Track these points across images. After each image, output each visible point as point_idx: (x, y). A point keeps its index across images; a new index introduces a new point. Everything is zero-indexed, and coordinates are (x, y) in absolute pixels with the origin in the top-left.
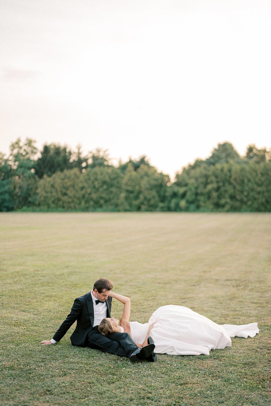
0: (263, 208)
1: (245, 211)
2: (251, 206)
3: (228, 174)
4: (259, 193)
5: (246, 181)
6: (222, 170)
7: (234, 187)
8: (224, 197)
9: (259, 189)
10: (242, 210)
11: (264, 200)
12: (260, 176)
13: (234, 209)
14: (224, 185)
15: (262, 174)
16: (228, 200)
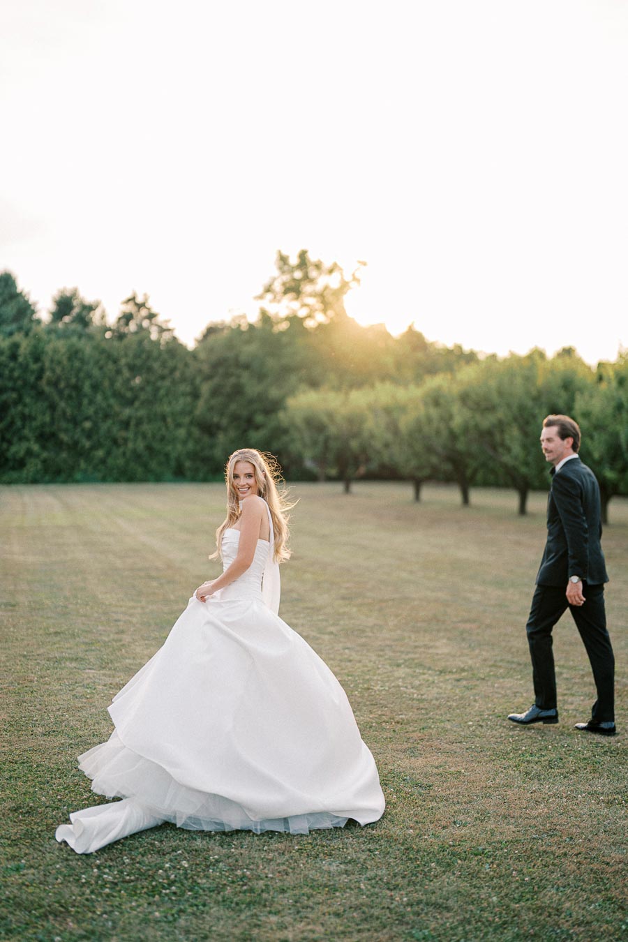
0: (140, 471)
1: (87, 479)
2: (103, 461)
3: (34, 367)
4: (126, 425)
5: (87, 388)
6: (14, 357)
7: (53, 407)
8: (22, 438)
9: (127, 412)
10: (78, 476)
11: (141, 445)
12: (126, 373)
13: (55, 474)
14: (19, 400)
15: (133, 369)
16: (36, 447)
